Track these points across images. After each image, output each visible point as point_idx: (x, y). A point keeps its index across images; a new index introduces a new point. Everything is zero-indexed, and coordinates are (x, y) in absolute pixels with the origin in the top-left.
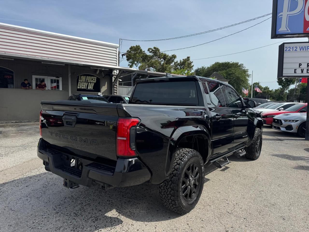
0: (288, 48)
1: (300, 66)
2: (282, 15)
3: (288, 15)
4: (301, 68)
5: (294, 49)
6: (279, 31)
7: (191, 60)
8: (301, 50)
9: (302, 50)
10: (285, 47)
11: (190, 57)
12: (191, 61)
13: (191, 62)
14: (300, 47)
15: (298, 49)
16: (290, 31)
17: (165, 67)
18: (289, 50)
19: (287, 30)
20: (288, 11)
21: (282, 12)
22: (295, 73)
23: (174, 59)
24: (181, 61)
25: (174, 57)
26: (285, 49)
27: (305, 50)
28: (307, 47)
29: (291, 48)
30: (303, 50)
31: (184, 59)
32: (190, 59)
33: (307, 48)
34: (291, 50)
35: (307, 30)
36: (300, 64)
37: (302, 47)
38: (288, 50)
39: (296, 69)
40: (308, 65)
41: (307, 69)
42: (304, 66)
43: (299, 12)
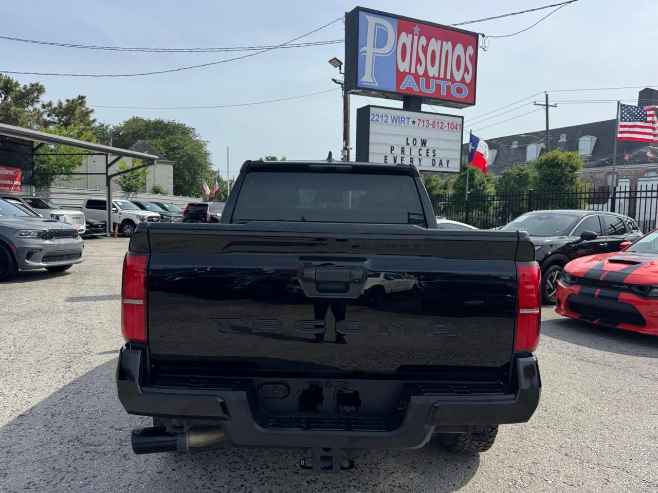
0: (375, 115)
1: (392, 150)
2: (365, 52)
3: (374, 53)
4: (393, 154)
5: (384, 119)
6: (361, 80)
7: (89, 105)
8: (393, 122)
9: (394, 122)
10: (371, 114)
11: (85, 97)
12: (88, 108)
13: (89, 110)
14: (391, 117)
15: (389, 120)
16: (377, 85)
17: (15, 114)
18: (377, 120)
19: (373, 82)
20: (374, 47)
21: (366, 46)
22: (386, 162)
23: (38, 96)
24: (60, 103)
25: (38, 89)
26: (371, 117)
27: (399, 123)
28: (402, 118)
29: (380, 115)
30: (396, 122)
31: (71, 98)
32: (85, 102)
33: (402, 121)
34: (380, 119)
35: (400, 88)
36: (392, 147)
37: (395, 117)
38: (375, 119)
39: (387, 156)
40: (403, 151)
41: (402, 158)
42: (397, 151)
43: (390, 52)
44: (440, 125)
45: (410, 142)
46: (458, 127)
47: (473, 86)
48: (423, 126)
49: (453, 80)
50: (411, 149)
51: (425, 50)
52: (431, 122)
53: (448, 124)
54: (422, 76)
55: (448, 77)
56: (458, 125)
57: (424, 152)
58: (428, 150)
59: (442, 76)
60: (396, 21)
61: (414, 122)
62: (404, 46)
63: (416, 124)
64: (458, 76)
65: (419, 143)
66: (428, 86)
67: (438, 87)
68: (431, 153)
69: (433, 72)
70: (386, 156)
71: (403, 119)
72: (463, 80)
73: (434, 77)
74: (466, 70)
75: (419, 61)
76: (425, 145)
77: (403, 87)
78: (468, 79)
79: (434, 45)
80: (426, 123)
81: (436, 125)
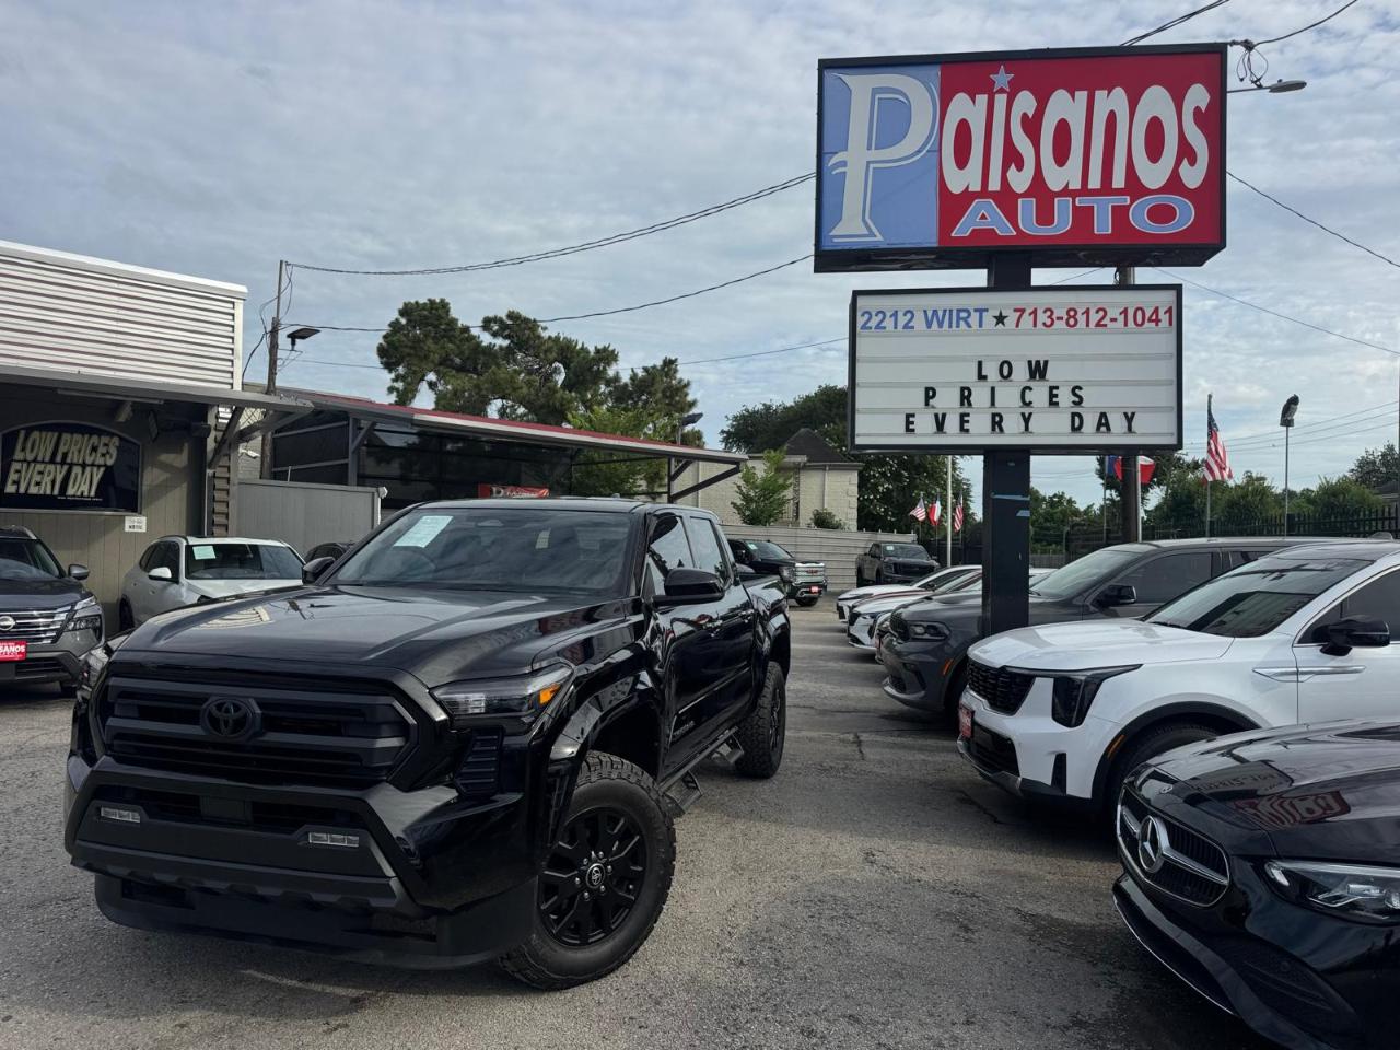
0: (874, 314)
1: (928, 398)
2: (844, 164)
3: (868, 163)
4: (933, 407)
5: (902, 320)
6: (833, 233)
7: (683, 374)
8: (929, 325)
9: (935, 324)
10: (859, 314)
11: (676, 360)
12: (681, 380)
13: (683, 384)
14: (925, 311)
15: (919, 322)
16: (879, 237)
18: (878, 327)
19: (866, 232)
20: (869, 148)
21: (846, 149)
22: (909, 430)
23: (604, 368)
24: (634, 374)
25: (608, 356)
26: (860, 319)
27: (950, 326)
28: (959, 311)
29: (888, 314)
30: (940, 325)
31: (651, 365)
32: (676, 371)
33: (959, 319)
34: (889, 323)
35: (953, 235)
36: (927, 390)
37: (935, 312)
38: (873, 323)
39: (913, 415)
40: (965, 396)
41: (963, 416)
42: (947, 400)
43: (919, 151)
44: (1095, 318)
45: (991, 370)
46: (1164, 318)
48: (1035, 325)
49: (1135, 187)
50: (993, 389)
51: (1032, 126)
52: (1060, 312)
53: (1125, 312)
54: (1025, 195)
55: (1119, 181)
56: (1161, 312)
57: (1039, 395)
58: (1052, 388)
59: (1095, 182)
61: (1000, 319)
62: (963, 129)
63: (1010, 322)
64: (1154, 175)
65: (1021, 373)
66: (1045, 216)
67: (1083, 216)
68: (1065, 398)
70: (908, 416)
71: (963, 315)
72: (1174, 184)
73: (1066, 192)
74: (1186, 152)
75: (1012, 157)
76: (1043, 376)
77: (962, 230)
78: (1193, 176)
79: (1064, 106)
80: (1042, 318)
81: (1082, 319)
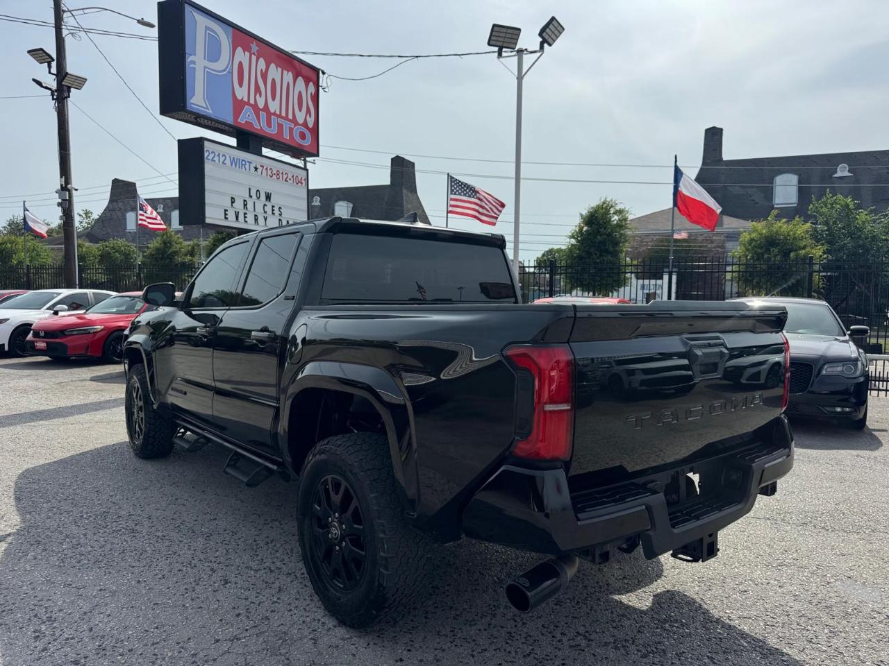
0: (211, 152)
1: (232, 203)
2: (194, 62)
3: (205, 67)
4: (234, 208)
5: (221, 159)
6: (191, 101)
8: (232, 165)
9: (234, 165)
10: (205, 150)
14: (231, 157)
15: (228, 161)
16: (210, 111)
18: (213, 160)
19: (206, 107)
20: (205, 59)
21: (195, 55)
22: (226, 218)
26: (206, 154)
27: (239, 168)
28: (242, 160)
29: (217, 154)
30: (236, 166)
33: (242, 164)
34: (216, 159)
35: (238, 120)
36: (232, 198)
37: (234, 158)
38: (210, 157)
40: (245, 205)
41: (245, 214)
42: (239, 205)
43: (225, 70)
44: (285, 177)
45: (253, 193)
46: (304, 182)
47: (315, 131)
48: (267, 175)
49: (294, 121)
50: (254, 203)
51: (264, 76)
52: (275, 172)
53: (293, 177)
54: (262, 110)
55: (290, 117)
56: (303, 179)
57: (268, 209)
58: (273, 207)
59: (284, 114)
60: (230, 29)
61: (256, 169)
62: (241, 64)
63: (259, 170)
64: (300, 117)
65: (263, 197)
66: (269, 125)
67: (280, 126)
68: (276, 212)
69: (274, 106)
70: (226, 210)
71: (244, 163)
72: (305, 124)
73: (275, 114)
74: (308, 111)
75: (257, 89)
76: (270, 200)
77: (242, 120)
78: (311, 124)
79: (274, 72)
80: (269, 172)
81: (281, 175)
